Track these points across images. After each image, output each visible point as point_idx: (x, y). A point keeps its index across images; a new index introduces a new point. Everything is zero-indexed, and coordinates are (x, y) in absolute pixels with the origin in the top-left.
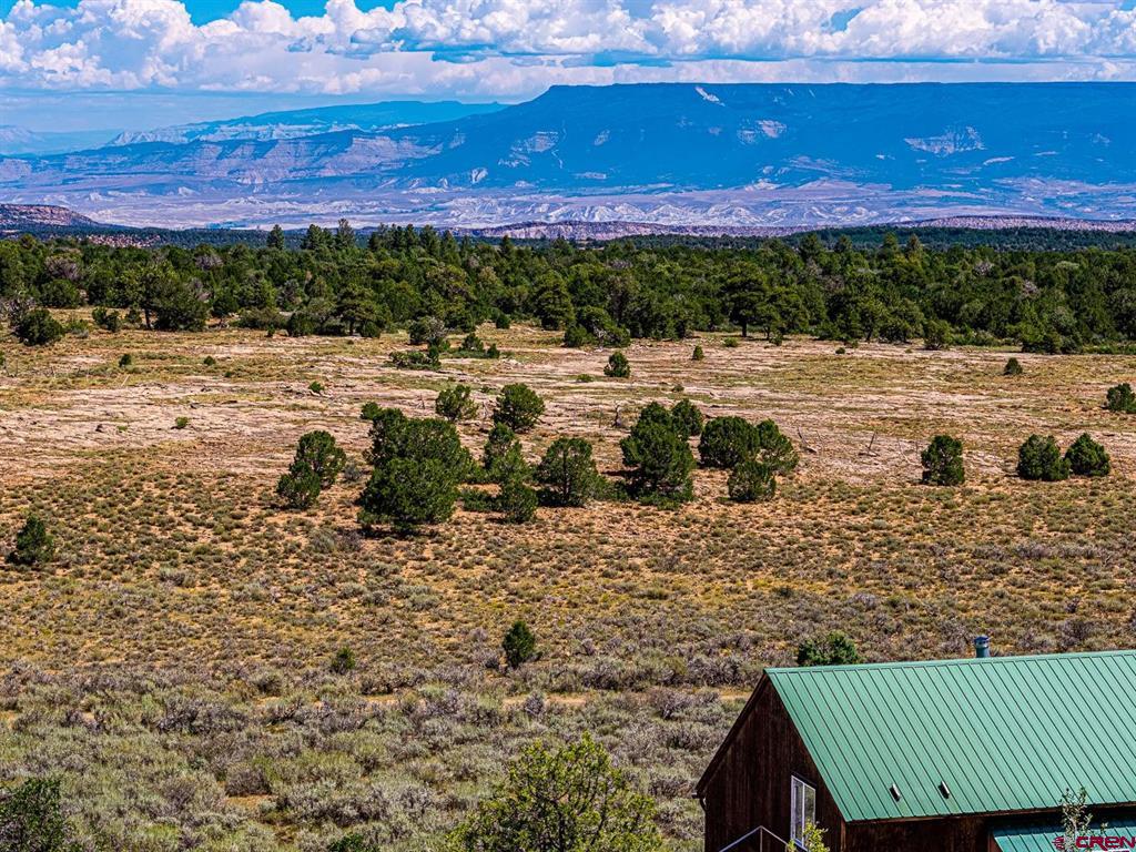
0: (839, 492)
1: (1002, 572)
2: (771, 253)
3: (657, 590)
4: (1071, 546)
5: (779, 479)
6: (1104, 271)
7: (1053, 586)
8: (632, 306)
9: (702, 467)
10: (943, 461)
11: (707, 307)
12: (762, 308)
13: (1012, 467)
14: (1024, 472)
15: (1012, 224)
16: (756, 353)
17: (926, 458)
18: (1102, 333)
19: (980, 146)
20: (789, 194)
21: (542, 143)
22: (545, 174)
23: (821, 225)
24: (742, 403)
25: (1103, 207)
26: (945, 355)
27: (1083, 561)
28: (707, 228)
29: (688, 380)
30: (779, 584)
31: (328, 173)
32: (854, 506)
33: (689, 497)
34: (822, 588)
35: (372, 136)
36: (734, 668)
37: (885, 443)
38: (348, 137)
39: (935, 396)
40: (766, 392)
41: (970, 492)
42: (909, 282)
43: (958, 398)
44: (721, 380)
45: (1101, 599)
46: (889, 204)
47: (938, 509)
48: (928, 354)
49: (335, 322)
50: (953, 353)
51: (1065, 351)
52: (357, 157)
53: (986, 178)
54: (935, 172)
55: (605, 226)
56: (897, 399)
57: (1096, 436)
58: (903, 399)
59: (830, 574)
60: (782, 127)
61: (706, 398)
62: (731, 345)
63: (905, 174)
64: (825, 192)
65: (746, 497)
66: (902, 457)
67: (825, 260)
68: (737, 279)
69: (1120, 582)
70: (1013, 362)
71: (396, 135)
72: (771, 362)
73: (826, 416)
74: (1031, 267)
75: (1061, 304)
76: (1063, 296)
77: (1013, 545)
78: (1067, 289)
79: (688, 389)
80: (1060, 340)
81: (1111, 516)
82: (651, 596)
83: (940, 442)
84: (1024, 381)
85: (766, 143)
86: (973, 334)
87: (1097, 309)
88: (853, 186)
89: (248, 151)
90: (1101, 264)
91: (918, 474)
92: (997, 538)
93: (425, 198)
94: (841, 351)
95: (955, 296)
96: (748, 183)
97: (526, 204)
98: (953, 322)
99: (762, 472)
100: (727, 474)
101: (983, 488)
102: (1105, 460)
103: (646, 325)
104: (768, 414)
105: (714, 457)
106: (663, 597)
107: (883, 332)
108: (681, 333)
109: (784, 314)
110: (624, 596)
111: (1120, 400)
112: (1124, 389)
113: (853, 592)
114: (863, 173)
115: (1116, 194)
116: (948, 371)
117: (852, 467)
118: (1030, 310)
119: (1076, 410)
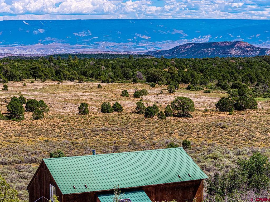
0: (59, 117)
1: (98, 134)
2: (42, 60)
3: (16, 141)
4: (114, 128)
5: (45, 114)
6: (121, 63)
7: (110, 138)
8: (9, 73)
9: (26, 111)
10: (83, 109)
11: (27, 73)
12: (40, 73)
13: (100, 110)
14: (103, 111)
15: (98, 53)
16: (39, 84)
17: (79, 108)
18: (120, 78)
19: (91, 34)
20: (46, 46)
23: (54, 53)
24: (35, 96)
25: (120, 48)
26: (83, 84)
27: (117, 132)
28: (26, 55)
29: (22, 91)
30: (45, 139)
32: (63, 120)
33: (23, 119)
34: (55, 140)
36: (35, 159)
37: (70, 105)
39: (81, 93)
40: (41, 93)
41: (90, 116)
42: (75, 67)
43: (87, 94)
44: (30, 91)
45: (121, 140)
46: (69, 48)
47: (82, 120)
48: (79, 84)
50: (85, 83)
51: (112, 82)
53: (92, 42)
54: (80, 40)
55: (2, 54)
56: (73, 94)
57: (119, 102)
58: (74, 94)
59: (57, 136)
60: (44, 30)
61: (27, 95)
62: (32, 82)
63: (73, 41)
64: (54, 46)
65: (37, 118)
66: (74, 108)
67: (55, 62)
68: (34, 67)
69: (126, 136)
70: (99, 85)
72: (42, 86)
73: (56, 99)
74: (103, 63)
75: (110, 71)
76: (111, 69)
77: (100, 128)
78: (112, 68)
79: (22, 93)
80: (111, 80)
81: (123, 121)
82: (15, 142)
83: (83, 104)
84: (102, 89)
85: (40, 34)
86: (90, 79)
87: (119, 73)
88: (61, 44)
90: (120, 62)
91: (78, 112)
92: (97, 127)
94: (59, 83)
95: (85, 70)
96: (36, 44)
98: (85, 76)
99: (40, 112)
100: (32, 113)
101: (93, 115)
102: (121, 108)
103: (12, 78)
104: (42, 99)
105: (29, 109)
106: (17, 143)
107: (68, 79)
108: (20, 80)
109: (45, 75)
110: (8, 143)
111: (125, 94)
112: (126, 91)
113: (63, 140)
114: (63, 41)
115: (123, 45)
116: (84, 87)
117: (62, 111)
118: (103, 73)
119: (114, 96)
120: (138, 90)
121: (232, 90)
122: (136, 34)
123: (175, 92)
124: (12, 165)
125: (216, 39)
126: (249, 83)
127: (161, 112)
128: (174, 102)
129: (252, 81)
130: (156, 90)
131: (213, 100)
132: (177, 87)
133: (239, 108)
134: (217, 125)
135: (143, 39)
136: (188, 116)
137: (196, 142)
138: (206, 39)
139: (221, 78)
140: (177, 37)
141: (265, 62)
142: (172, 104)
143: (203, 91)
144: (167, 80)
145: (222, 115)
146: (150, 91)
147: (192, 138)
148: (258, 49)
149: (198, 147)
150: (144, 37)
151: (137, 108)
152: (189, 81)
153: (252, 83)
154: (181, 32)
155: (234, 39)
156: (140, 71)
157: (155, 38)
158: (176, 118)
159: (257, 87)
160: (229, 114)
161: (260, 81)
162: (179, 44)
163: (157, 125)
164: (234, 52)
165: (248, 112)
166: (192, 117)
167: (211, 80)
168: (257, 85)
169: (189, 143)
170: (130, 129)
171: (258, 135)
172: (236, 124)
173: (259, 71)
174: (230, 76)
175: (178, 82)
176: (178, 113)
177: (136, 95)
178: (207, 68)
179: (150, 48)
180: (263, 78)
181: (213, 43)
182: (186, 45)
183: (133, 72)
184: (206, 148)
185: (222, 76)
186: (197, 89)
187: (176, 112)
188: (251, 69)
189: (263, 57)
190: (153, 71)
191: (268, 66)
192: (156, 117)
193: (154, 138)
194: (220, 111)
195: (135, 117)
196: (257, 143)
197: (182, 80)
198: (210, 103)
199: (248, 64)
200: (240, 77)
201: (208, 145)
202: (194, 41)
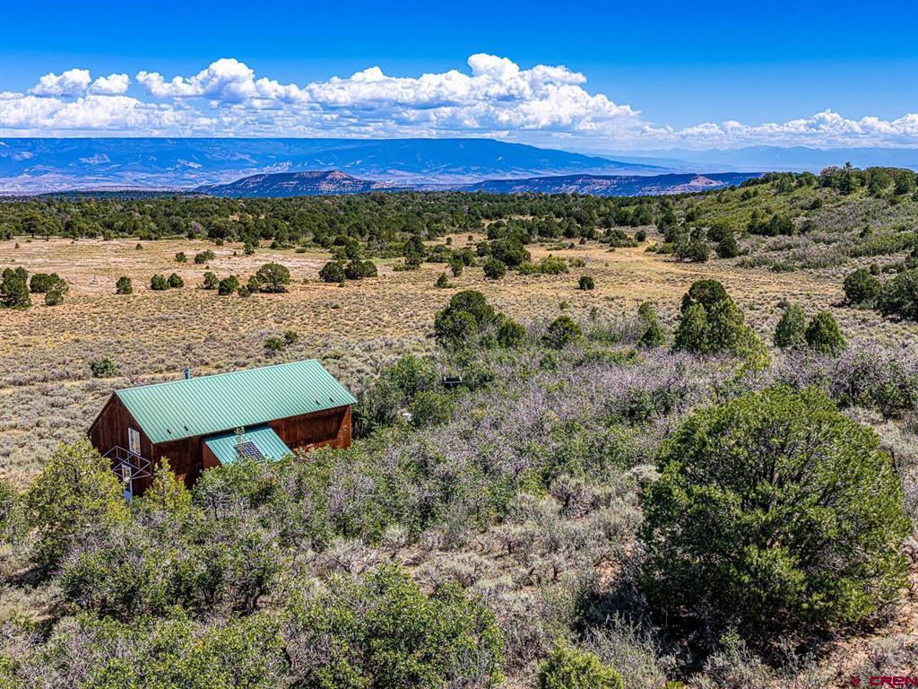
0: (87, 299)
2: (35, 203)
3: (27, 343)
4: (178, 315)
5: (63, 295)
6: (163, 208)
7: (174, 330)
9: (32, 292)
10: (124, 286)
11: (16, 227)
12: (39, 227)
13: (149, 285)
14: (153, 287)
15: (123, 189)
16: (39, 244)
17: (118, 285)
18: (168, 232)
19: (108, 160)
20: (36, 179)
23: (50, 191)
24: (40, 265)
25: (155, 182)
26: (111, 242)
27: (183, 320)
28: (4, 192)
29: (16, 256)
30: (73, 337)
32: (95, 305)
33: (30, 305)
34: (90, 337)
36: (67, 373)
37: (99, 279)
39: (112, 259)
40: (47, 260)
41: (135, 296)
43: (121, 259)
44: (29, 256)
45: (192, 334)
46: (75, 182)
47: (125, 304)
48: (106, 242)
50: (115, 242)
51: (156, 239)
53: (112, 172)
54: (92, 171)
56: (98, 261)
57: (179, 274)
58: (101, 261)
59: (92, 332)
60: (31, 154)
61: (25, 264)
62: (29, 241)
63: (82, 171)
64: (50, 178)
65: (53, 304)
66: (107, 283)
67: (57, 206)
68: (28, 216)
69: (197, 327)
70: (139, 245)
72: (47, 247)
73: (74, 268)
74: (135, 206)
75: (151, 221)
77: (156, 316)
78: (150, 215)
79: (18, 260)
80: (153, 236)
81: (188, 302)
83: (122, 279)
84: (144, 251)
85: (25, 160)
87: (165, 224)
88: (61, 176)
90: (161, 205)
91: (115, 290)
92: (150, 314)
94: (73, 243)
95: (111, 220)
96: (19, 175)
99: (57, 294)
100: (44, 295)
101: (140, 294)
102: (182, 282)
105: (36, 289)
107: (86, 234)
108: (9, 238)
109: (48, 229)
110: (14, 347)
111: (181, 258)
112: (182, 254)
113: (102, 338)
114: (64, 171)
115: (159, 177)
116: (114, 249)
117: (89, 289)
118: (141, 225)
119: (166, 262)
120: (201, 252)
121: (336, 248)
122: (179, 160)
123: (253, 252)
124: (33, 385)
125: (298, 169)
126: (358, 236)
127: (243, 287)
128: (261, 271)
129: (362, 233)
130: (226, 251)
131: (311, 265)
132: (255, 245)
133: (351, 275)
134: (327, 305)
135: (190, 168)
136: (282, 291)
137: (302, 332)
138: (283, 168)
139: (317, 228)
140: (240, 165)
142: (257, 273)
143: (294, 250)
144: (239, 234)
145: (330, 288)
146: (217, 252)
147: (294, 326)
149: (307, 340)
150: (191, 164)
151: (206, 282)
152: (272, 235)
153: (363, 236)
154: (247, 157)
155: (323, 167)
156: (197, 222)
157: (208, 165)
158: (265, 295)
159: (371, 243)
160: (340, 286)
161: (372, 233)
162: (244, 176)
163: (240, 307)
164: (325, 187)
165: (365, 281)
166: (287, 292)
167: (304, 233)
168: (371, 239)
169: (295, 334)
170: (201, 316)
171: (387, 318)
172: (352, 301)
173: (369, 217)
174: (330, 226)
175: (256, 236)
176: (268, 287)
177: (199, 260)
178: (294, 214)
179: (201, 181)
180: (377, 229)
181: (295, 174)
182: (256, 176)
183: (185, 222)
184: (321, 341)
185: (319, 226)
186: (285, 247)
187: (264, 286)
188: (356, 214)
189: (369, 194)
190: (217, 221)
192: (235, 294)
193: (241, 328)
194: (326, 282)
195: (204, 295)
196: (387, 330)
197: (261, 233)
198: (308, 269)
199: (350, 207)
200: (344, 228)
201: (321, 336)
202: (267, 170)
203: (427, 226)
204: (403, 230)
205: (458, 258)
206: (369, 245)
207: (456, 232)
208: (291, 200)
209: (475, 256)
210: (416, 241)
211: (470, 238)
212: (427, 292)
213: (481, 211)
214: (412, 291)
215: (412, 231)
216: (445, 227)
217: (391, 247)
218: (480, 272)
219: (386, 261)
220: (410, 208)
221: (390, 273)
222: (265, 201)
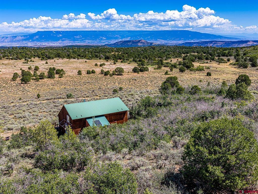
0: (70, 76)
1: (86, 84)
2: (61, 49)
4: (92, 81)
5: (64, 75)
6: (94, 50)
7: (91, 86)
8: (48, 56)
9: (56, 74)
10: (79, 73)
11: (55, 56)
12: (61, 56)
13: (86, 73)
14: (87, 73)
15: (85, 45)
16: (61, 60)
17: (78, 73)
18: (94, 57)
19: (81, 37)
20: (63, 42)
21: (37, 37)
22: (38, 40)
23: (66, 45)
24: (60, 66)
26: (79, 60)
27: (93, 83)
29: (54, 64)
30: (64, 87)
31: (14, 40)
32: (71, 78)
33: (55, 78)
34: (69, 87)
35: (19, 36)
36: (60, 97)
37: (74, 70)
38: (16, 37)
39: (78, 65)
40: (62, 65)
41: (82, 76)
42: (75, 52)
43: (81, 65)
44: (57, 64)
45: (95, 87)
46: (73, 43)
47: (79, 78)
48: (78, 60)
49: (16, 58)
50: (80, 60)
51: (91, 59)
52: (17, 39)
53: (82, 40)
54: (77, 40)
55: (44, 46)
56: (74, 65)
57: (94, 70)
59: (69, 85)
60: (62, 35)
61: (56, 66)
62: (58, 60)
63: (74, 40)
64: (66, 42)
65: (60, 77)
66: (76, 72)
67: (67, 50)
68: (58, 53)
69: (97, 85)
70: (86, 61)
71: (22, 36)
72: (62, 61)
73: (68, 68)
74: (87, 50)
75: (90, 54)
76: (90, 53)
77: (87, 81)
78: (91, 52)
79: (54, 65)
80: (90, 58)
81: (96, 78)
82: (52, 89)
83: (79, 71)
84: (87, 63)
85: (60, 37)
86: (82, 58)
87: (94, 55)
89: (5, 38)
92: (85, 81)
93: (25, 43)
94: (69, 60)
95: (80, 54)
96: (59, 41)
97: (36, 43)
98: (80, 56)
99: (62, 74)
100: (59, 75)
101: (84, 75)
102: (95, 72)
103: (49, 58)
104: (62, 68)
105: (57, 73)
106: (53, 89)
107: (73, 58)
108: (53, 58)
109: (63, 56)
110: (49, 89)
111: (96, 65)
112: (96, 64)
113: (72, 87)
114: (70, 40)
115: (95, 42)
116: (80, 62)
117: (71, 73)
118: (87, 55)
119: (92, 66)
120: (101, 63)
121: (139, 62)
122: (100, 37)
123: (116, 64)
124: (51, 100)
125: (132, 39)
126: (146, 59)
127: (111, 74)
128: (116, 69)
130: (109, 63)
131: (131, 67)
132: (117, 61)
133: (141, 71)
134: (133, 79)
136: (122, 75)
137: (125, 87)
138: (128, 39)
139: (134, 57)
140: (116, 38)
141: (152, 49)
143: (127, 63)
144: (113, 58)
145: (135, 74)
146: (106, 63)
147: (123, 85)
148: (149, 43)
149: (126, 90)
150: (103, 38)
151: (101, 72)
152: (122, 59)
153: (147, 59)
154: (118, 36)
155: (139, 39)
156: (102, 55)
157: (108, 38)
158: (117, 76)
159: (149, 61)
160: (138, 74)
161: (150, 58)
162: (117, 41)
163: (109, 79)
164: (139, 44)
165: (145, 72)
166: (123, 75)
167: (131, 58)
168: (149, 60)
169: (122, 88)
170: (99, 82)
171: (149, 83)
172: (140, 78)
173: (149, 53)
174: (138, 56)
175: (117, 59)
176: (118, 74)
177: (101, 65)
178: (129, 53)
179: (106, 43)
181: (131, 41)
182: (120, 41)
183: (99, 55)
184: (129, 90)
186: (125, 62)
187: (117, 73)
188: (146, 52)
189: (151, 46)
190: (108, 54)
191: (153, 51)
192: (109, 75)
193: (108, 86)
194: (134, 72)
195: (100, 76)
196: (148, 87)
197: (119, 58)
198: (130, 69)
199: (145, 50)
200: (142, 57)
201: (130, 88)
202: (124, 40)
203: (166, 56)
204: (159, 57)
205: (172, 66)
206: (148, 62)
207: (174, 58)
208: (129, 48)
209: (178, 65)
210: (161, 61)
211: (178, 60)
212: (162, 76)
213: (182, 52)
214: (158, 76)
215: (161, 58)
216: (171, 57)
217: (154, 63)
218: (178, 70)
219: (152, 67)
220: (162, 51)
221: (153, 70)
222: (122, 49)
